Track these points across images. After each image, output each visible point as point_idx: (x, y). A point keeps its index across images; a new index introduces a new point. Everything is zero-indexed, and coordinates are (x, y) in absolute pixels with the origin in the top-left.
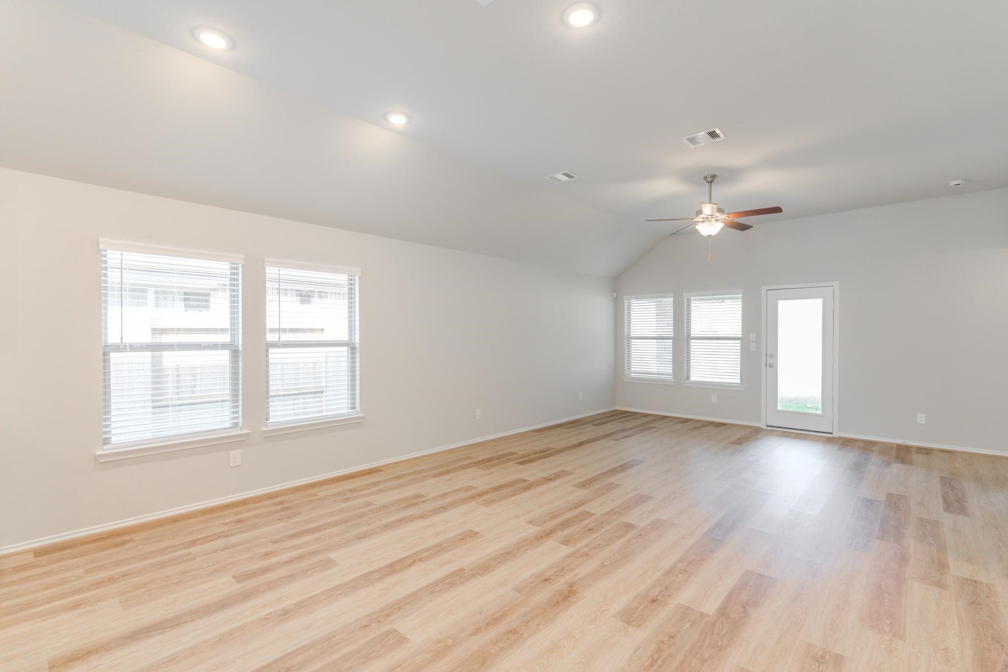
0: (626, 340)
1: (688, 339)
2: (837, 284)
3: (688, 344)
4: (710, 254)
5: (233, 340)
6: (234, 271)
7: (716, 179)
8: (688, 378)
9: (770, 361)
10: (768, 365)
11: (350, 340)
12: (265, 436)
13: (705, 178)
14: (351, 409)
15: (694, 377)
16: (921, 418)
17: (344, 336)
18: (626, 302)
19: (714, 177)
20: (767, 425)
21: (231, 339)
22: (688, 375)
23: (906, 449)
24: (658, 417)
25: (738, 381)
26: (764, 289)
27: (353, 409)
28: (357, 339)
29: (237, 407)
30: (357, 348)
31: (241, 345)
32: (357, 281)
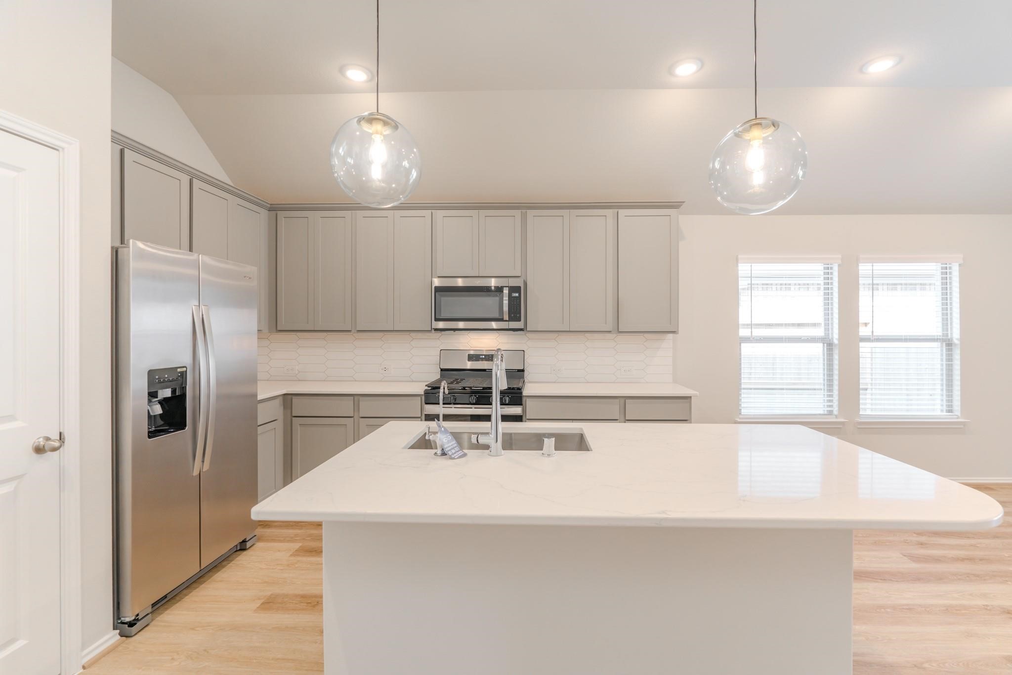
5: (827, 334)
6: (827, 271)
11: (944, 334)
12: (859, 427)
14: (946, 412)
17: (933, 331)
21: (825, 333)
27: (949, 412)
28: (956, 334)
29: (831, 396)
30: (956, 345)
31: (836, 339)
32: (956, 269)
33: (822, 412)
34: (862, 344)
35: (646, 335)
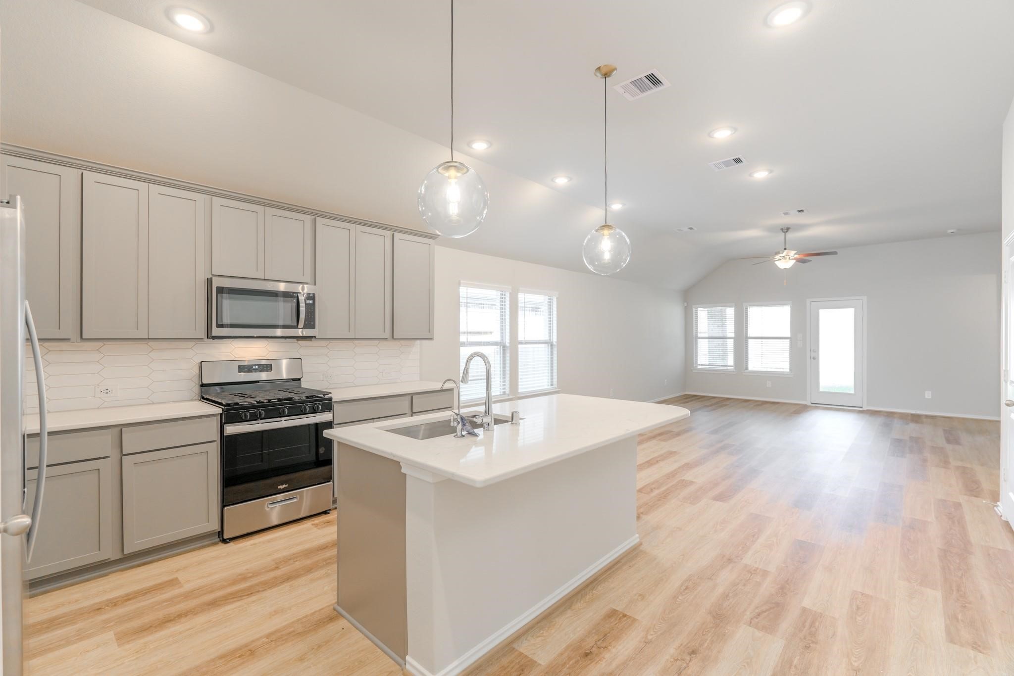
0: (695, 339)
1: (746, 338)
2: (865, 298)
3: (747, 342)
4: (785, 281)
5: (502, 340)
6: (503, 297)
7: (790, 230)
8: (747, 368)
9: (813, 355)
10: (812, 357)
11: (550, 339)
13: (782, 229)
14: (550, 386)
15: (751, 367)
16: (928, 395)
17: (546, 337)
18: (694, 309)
19: (788, 229)
20: (812, 402)
22: (746, 366)
23: (919, 416)
24: (722, 399)
25: (788, 370)
26: (808, 301)
27: (552, 386)
28: (555, 339)
29: (504, 382)
30: (554, 345)
31: (508, 343)
32: (555, 300)
33: (498, 393)
34: (520, 346)
35: (402, 342)
